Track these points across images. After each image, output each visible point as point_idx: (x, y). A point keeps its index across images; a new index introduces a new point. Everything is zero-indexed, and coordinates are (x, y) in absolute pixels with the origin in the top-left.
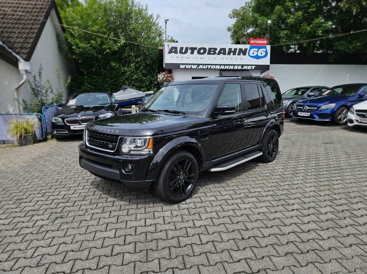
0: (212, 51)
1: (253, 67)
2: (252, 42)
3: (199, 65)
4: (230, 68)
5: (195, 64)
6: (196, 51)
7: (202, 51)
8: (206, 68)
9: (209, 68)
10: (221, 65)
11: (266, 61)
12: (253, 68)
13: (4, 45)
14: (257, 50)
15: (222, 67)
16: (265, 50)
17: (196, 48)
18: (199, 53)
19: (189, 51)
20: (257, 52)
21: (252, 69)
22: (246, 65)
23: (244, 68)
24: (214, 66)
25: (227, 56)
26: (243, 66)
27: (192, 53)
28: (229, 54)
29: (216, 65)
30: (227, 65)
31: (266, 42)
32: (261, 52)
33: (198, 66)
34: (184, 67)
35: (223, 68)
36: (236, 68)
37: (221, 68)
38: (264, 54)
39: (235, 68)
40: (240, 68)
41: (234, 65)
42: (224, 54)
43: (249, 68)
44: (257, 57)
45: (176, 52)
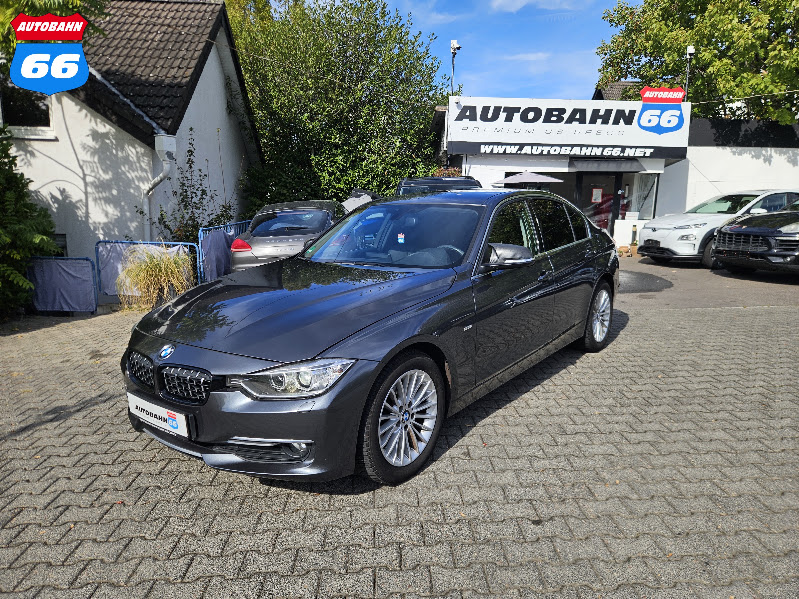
0: (554, 115)
1: (649, 152)
2: (648, 94)
3: (522, 146)
4: (593, 154)
5: (515, 144)
6: (517, 116)
7: (531, 115)
8: (539, 152)
9: (545, 153)
10: (573, 146)
11: (679, 139)
12: (648, 154)
13: (128, 101)
14: (658, 112)
15: (576, 151)
16: (678, 113)
17: (517, 110)
18: (524, 118)
19: (503, 115)
20: (659, 117)
21: (644, 157)
22: (631, 147)
23: (626, 154)
24: (558, 149)
25: (587, 126)
26: (623, 148)
27: (509, 119)
28: (593, 121)
29: (561, 146)
30: (587, 146)
31: (680, 95)
32: (669, 118)
33: (521, 149)
34: (488, 151)
35: (578, 153)
36: (607, 152)
37: (572, 153)
38: (675, 122)
39: (605, 153)
40: (616, 152)
41: (604, 147)
42: (582, 121)
43: (639, 153)
44: (658, 129)
45: (473, 118)
